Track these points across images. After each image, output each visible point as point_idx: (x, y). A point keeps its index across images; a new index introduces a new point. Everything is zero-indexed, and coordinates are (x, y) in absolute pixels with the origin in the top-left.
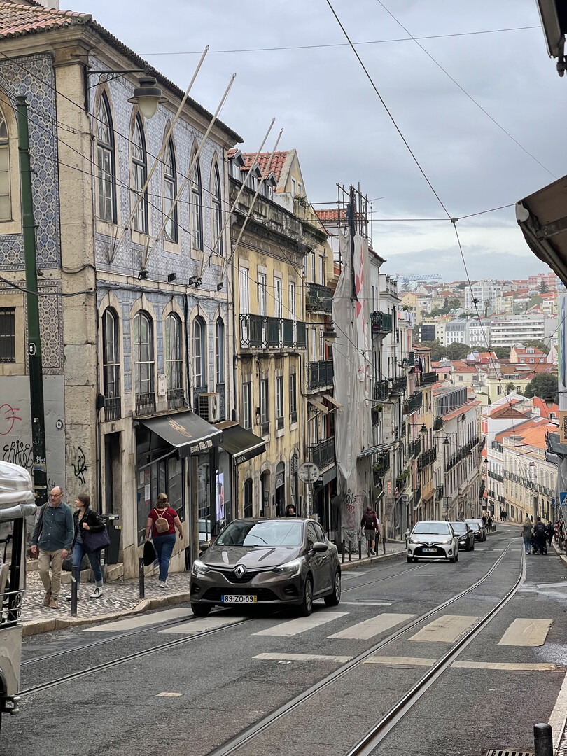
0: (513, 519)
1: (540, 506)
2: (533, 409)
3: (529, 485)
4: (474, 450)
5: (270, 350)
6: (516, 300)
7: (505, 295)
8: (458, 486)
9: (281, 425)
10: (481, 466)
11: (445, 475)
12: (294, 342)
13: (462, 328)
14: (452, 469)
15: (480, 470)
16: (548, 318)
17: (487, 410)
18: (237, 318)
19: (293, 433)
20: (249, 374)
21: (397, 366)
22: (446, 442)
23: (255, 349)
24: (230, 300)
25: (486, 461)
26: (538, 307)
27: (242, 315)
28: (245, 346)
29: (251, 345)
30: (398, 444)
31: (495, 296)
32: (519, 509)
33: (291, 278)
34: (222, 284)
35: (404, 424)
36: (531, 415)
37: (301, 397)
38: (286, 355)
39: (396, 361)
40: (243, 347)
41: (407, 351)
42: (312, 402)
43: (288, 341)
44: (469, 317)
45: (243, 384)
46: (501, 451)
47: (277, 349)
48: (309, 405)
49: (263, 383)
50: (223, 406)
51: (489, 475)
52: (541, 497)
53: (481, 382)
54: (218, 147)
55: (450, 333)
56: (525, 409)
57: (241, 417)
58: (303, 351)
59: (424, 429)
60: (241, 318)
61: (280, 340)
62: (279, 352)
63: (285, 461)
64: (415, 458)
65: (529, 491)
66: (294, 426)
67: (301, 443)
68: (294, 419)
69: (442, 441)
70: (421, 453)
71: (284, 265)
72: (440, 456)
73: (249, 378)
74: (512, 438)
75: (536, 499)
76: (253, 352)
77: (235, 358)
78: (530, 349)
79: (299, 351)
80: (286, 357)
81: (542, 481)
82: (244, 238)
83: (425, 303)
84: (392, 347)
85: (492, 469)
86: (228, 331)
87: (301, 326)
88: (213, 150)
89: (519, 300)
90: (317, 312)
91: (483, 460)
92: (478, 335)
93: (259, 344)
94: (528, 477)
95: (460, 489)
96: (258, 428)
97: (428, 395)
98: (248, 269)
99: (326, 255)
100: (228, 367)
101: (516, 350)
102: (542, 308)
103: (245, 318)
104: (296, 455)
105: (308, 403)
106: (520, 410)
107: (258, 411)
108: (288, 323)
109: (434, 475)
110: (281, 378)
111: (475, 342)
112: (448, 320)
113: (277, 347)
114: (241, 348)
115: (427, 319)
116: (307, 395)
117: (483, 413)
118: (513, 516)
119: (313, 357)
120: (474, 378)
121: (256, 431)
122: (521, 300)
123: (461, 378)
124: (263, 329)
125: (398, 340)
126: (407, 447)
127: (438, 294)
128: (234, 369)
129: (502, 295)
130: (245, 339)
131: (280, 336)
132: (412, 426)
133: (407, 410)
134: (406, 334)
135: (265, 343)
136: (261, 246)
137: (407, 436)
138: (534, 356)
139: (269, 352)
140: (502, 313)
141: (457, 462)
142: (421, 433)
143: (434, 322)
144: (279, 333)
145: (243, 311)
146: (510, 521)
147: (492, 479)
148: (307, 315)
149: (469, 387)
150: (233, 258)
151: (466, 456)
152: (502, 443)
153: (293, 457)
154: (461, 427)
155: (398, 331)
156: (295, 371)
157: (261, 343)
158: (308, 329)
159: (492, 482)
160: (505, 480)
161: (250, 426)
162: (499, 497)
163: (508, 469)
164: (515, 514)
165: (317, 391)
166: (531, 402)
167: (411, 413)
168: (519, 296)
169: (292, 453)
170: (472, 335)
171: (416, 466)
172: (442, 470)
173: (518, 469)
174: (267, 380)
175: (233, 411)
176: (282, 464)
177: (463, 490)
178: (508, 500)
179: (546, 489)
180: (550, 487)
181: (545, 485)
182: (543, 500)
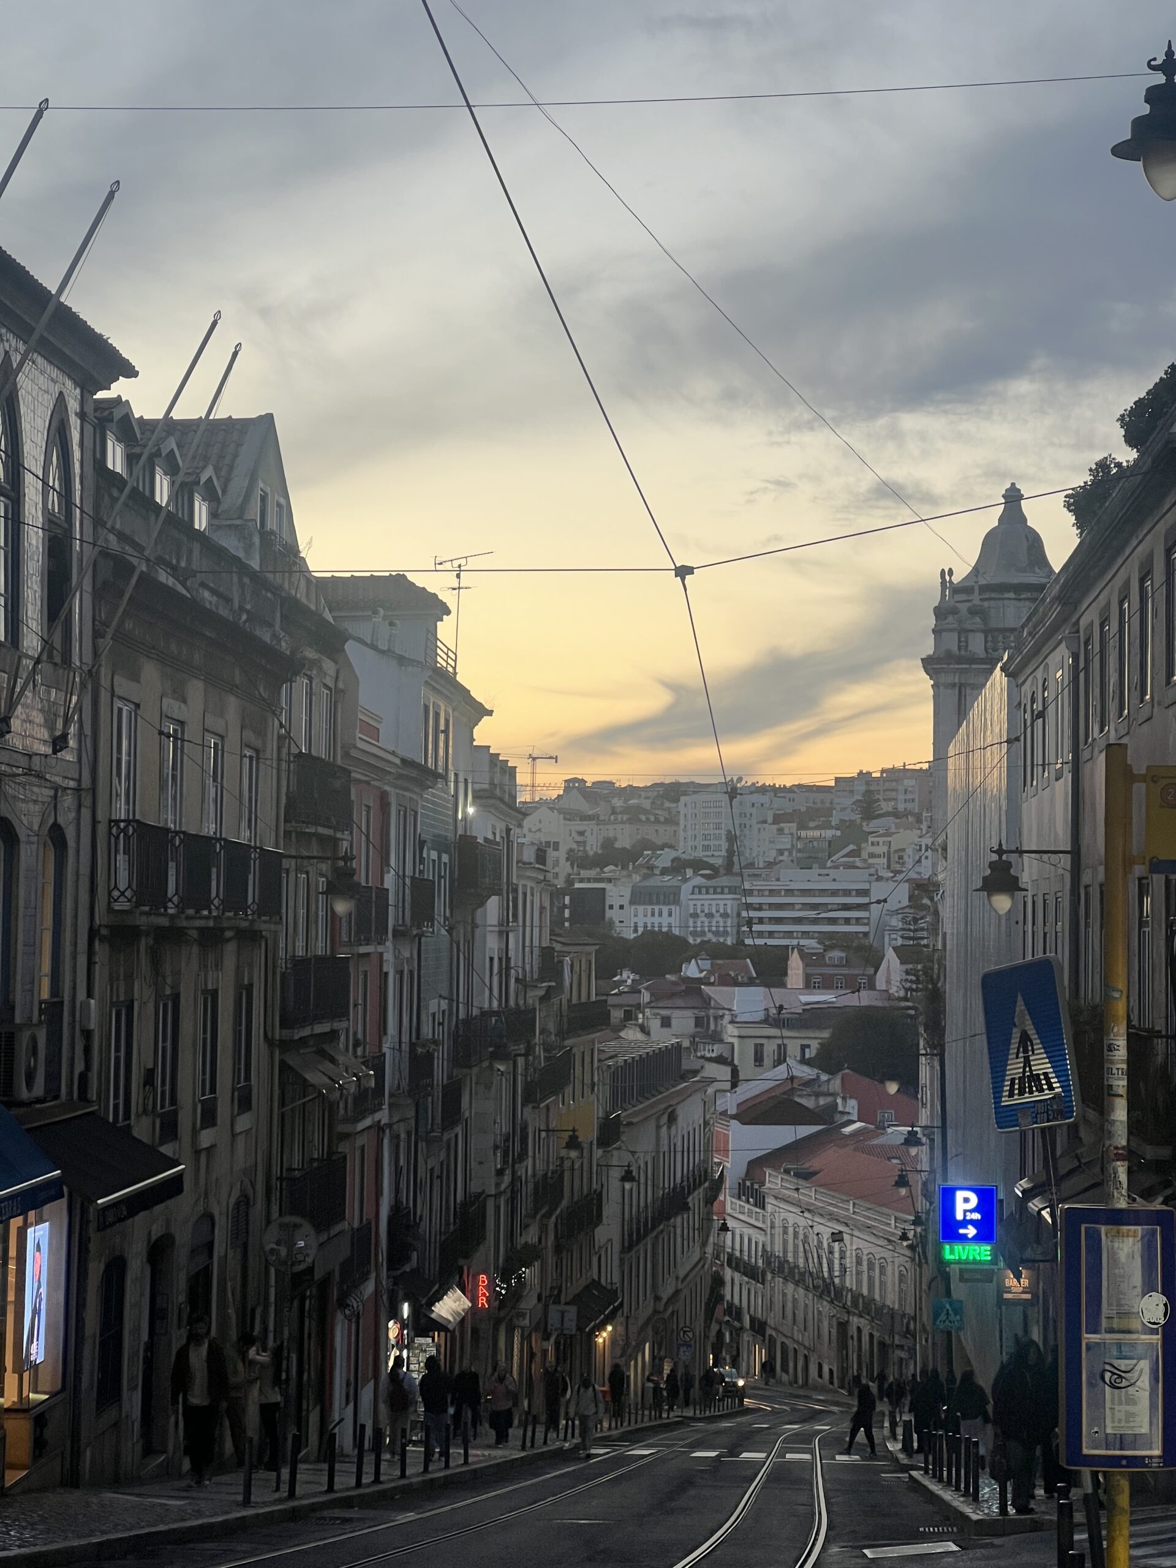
0: (785, 1377)
1: (852, 1344)
2: (839, 1101)
3: (827, 1290)
4: (695, 1199)
5: (188, 918)
6: (803, 833)
7: (777, 819)
8: (654, 1287)
9: (209, 1117)
10: (711, 1240)
11: (622, 1260)
12: (250, 900)
13: (671, 897)
14: (641, 1246)
15: (709, 1249)
16: (879, 879)
17: (730, 1102)
18: (102, 829)
19: (241, 1142)
20: (129, 978)
21: (513, 980)
22: (628, 1177)
23: (148, 914)
24: (86, 783)
25: (724, 1228)
26: (856, 853)
27: (117, 822)
28: (121, 905)
29: (139, 904)
30: (507, 1178)
31: (754, 821)
32: (802, 1352)
33: (249, 735)
34: (64, 737)
35: (524, 1129)
36: (837, 1117)
37: (264, 1047)
38: (229, 934)
39: (508, 968)
40: (117, 907)
41: (536, 943)
42: (292, 1060)
43: (235, 898)
44: (689, 872)
45: (112, 1004)
46: (761, 1204)
47: (207, 918)
48: (284, 1067)
49: (165, 1006)
50: (53, 1060)
51: (729, 1265)
52: (855, 1321)
53: (715, 1031)
54: (69, 384)
55: (641, 908)
56: (822, 1101)
57: (102, 1094)
58: (272, 927)
59: (573, 1143)
60: (114, 830)
61: (214, 894)
62: (211, 924)
63: (216, 1212)
64: (548, 1215)
65: (825, 1307)
66: (244, 1122)
67: (260, 1168)
68: (244, 1102)
69: (616, 1174)
70: (565, 1203)
71: (233, 704)
72: (611, 1210)
73: (130, 989)
74: (787, 1172)
75: (843, 1326)
76: (142, 921)
77: (93, 933)
78: (836, 954)
79: (265, 926)
80: (229, 940)
81: (859, 1282)
82: (129, 625)
83: (581, 833)
84: (500, 933)
85: (737, 1246)
86: (78, 862)
87: (271, 863)
88: (55, 390)
89: (810, 834)
90: (311, 830)
91: (717, 1225)
92: (710, 915)
93: (159, 900)
94: (825, 1269)
95: (657, 1298)
96: (146, 1121)
97: (587, 1059)
98: (138, 706)
99: (341, 685)
100: (74, 957)
101: (803, 955)
102: (864, 855)
103: (125, 830)
104: (246, 1197)
105: (282, 1063)
106: (809, 1103)
107: (149, 1078)
108: (238, 853)
109: (595, 1259)
110: (215, 993)
111: (703, 933)
112: (637, 878)
113: (205, 913)
114: (110, 910)
115: (584, 873)
116: (281, 1041)
117: (720, 1109)
118: (785, 1369)
119: (300, 943)
120: (699, 1022)
121: (143, 1129)
122: (817, 833)
123: (666, 1022)
124: (172, 865)
125: (515, 916)
126: (531, 1186)
127: (614, 812)
128: (90, 964)
129: (770, 820)
130: (123, 885)
131: (214, 884)
132: (543, 1134)
133: (531, 1096)
134: (536, 901)
135: (175, 899)
136: (173, 647)
137: (530, 1160)
138: (845, 971)
139: (185, 924)
140: (770, 865)
141: (653, 1228)
142: (563, 1153)
143: (601, 880)
144: (214, 876)
145: (121, 811)
146: (780, 1382)
147: (737, 1275)
148: (288, 834)
149: (686, 1043)
150: (98, 672)
151: (676, 1215)
152: (763, 1184)
153: (238, 1204)
154: (664, 1141)
155: (515, 891)
156: (251, 978)
157: (164, 901)
158: (287, 871)
159: (737, 1282)
160: (769, 1276)
161: (127, 1116)
162: (753, 1320)
163: (778, 1249)
164: (791, 1365)
165: (306, 1032)
166: (836, 1084)
167: (542, 1100)
168: (812, 824)
169: (236, 1193)
170: (695, 915)
171: (551, 1237)
172: (617, 1247)
173: (801, 1249)
174: (176, 998)
175: (84, 1078)
176: (209, 1218)
177: (664, 1300)
178: (775, 1329)
179: (869, 1302)
180: (877, 1297)
181: (865, 1292)
182: (859, 1330)
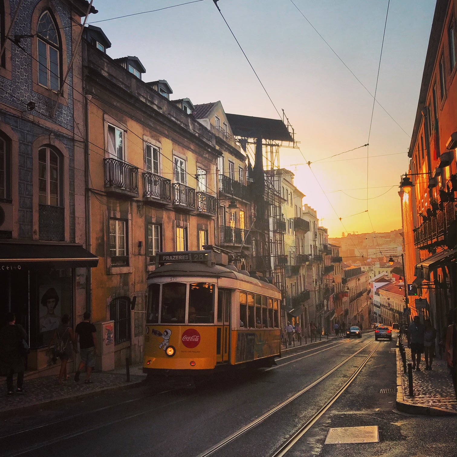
2: (392, 278)
3: (391, 309)
6: (386, 239)
8: (357, 309)
11: (349, 304)
14: (354, 302)
15: (369, 303)
17: (374, 279)
20: (125, 212)
30: (317, 288)
33: (201, 166)
36: (391, 281)
39: (316, 248)
49: (157, 227)
52: (396, 314)
56: (389, 278)
59: (334, 282)
65: (391, 312)
74: (383, 290)
86: (74, 163)
95: (358, 311)
96: (141, 257)
97: (339, 268)
98: (125, 131)
101: (386, 257)
102: (396, 242)
106: (387, 279)
107: (141, 244)
109: (343, 304)
110: (186, 228)
120: (369, 268)
121: (138, 260)
122: (388, 239)
126: (324, 290)
140: (381, 244)
141: (356, 299)
147: (374, 307)
151: (361, 296)
152: (379, 292)
154: (358, 283)
155: (316, 233)
156: (206, 228)
160: (381, 307)
161: (127, 254)
163: (382, 303)
166: (392, 275)
172: (348, 302)
174: (161, 225)
177: (359, 312)
178: (383, 316)
179: (398, 311)
180: (400, 310)
181: (397, 309)
182: (397, 316)
